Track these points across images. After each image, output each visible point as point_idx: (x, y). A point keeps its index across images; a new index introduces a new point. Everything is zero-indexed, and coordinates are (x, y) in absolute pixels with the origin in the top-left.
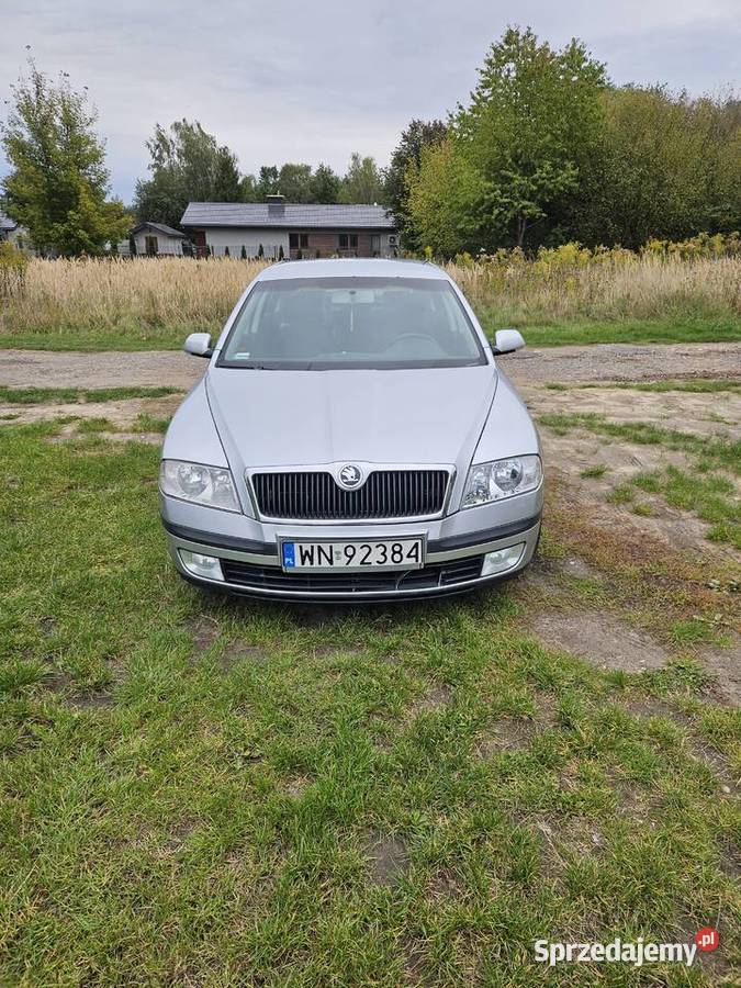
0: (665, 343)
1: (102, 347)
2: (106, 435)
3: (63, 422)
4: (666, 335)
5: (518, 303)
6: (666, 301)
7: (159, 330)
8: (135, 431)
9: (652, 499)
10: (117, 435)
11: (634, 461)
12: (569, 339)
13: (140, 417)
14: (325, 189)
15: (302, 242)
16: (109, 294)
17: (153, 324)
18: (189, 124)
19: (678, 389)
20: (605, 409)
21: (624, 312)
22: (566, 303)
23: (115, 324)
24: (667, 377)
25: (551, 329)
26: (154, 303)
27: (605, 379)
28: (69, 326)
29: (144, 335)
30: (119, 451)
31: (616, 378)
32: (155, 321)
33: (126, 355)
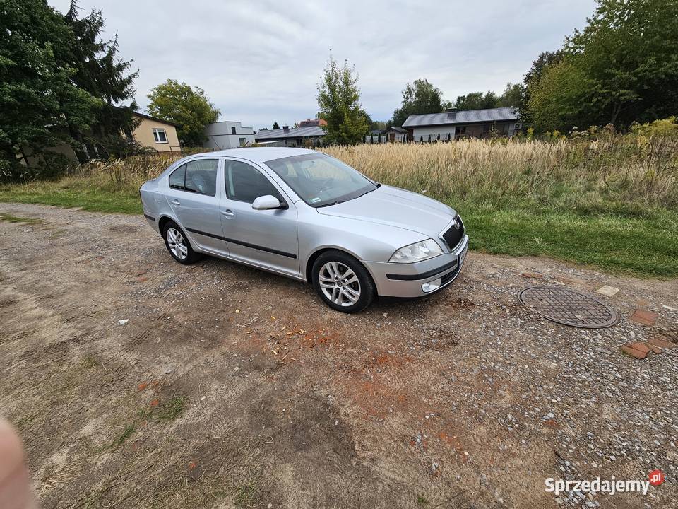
14: (489, 103)
15: (462, 131)
18: (422, 80)
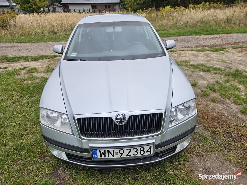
0: (199, 35)
1: (38, 41)
2: (35, 74)
3: (21, 69)
4: (199, 33)
5: (156, 24)
6: (198, 22)
7: (55, 35)
8: (44, 72)
9: (215, 95)
10: (39, 74)
11: (204, 79)
12: (172, 34)
13: (47, 67)
15: (95, 7)
16: (40, 24)
17: (53, 33)
19: (208, 51)
20: (189, 58)
21: (186, 26)
22: (170, 23)
23: (42, 33)
24: (203, 46)
25: (166, 32)
26: (53, 27)
27: (185, 47)
28: (29, 35)
29: (50, 37)
30: (38, 81)
31: (188, 47)
32: (54, 32)
33: (45, 43)
